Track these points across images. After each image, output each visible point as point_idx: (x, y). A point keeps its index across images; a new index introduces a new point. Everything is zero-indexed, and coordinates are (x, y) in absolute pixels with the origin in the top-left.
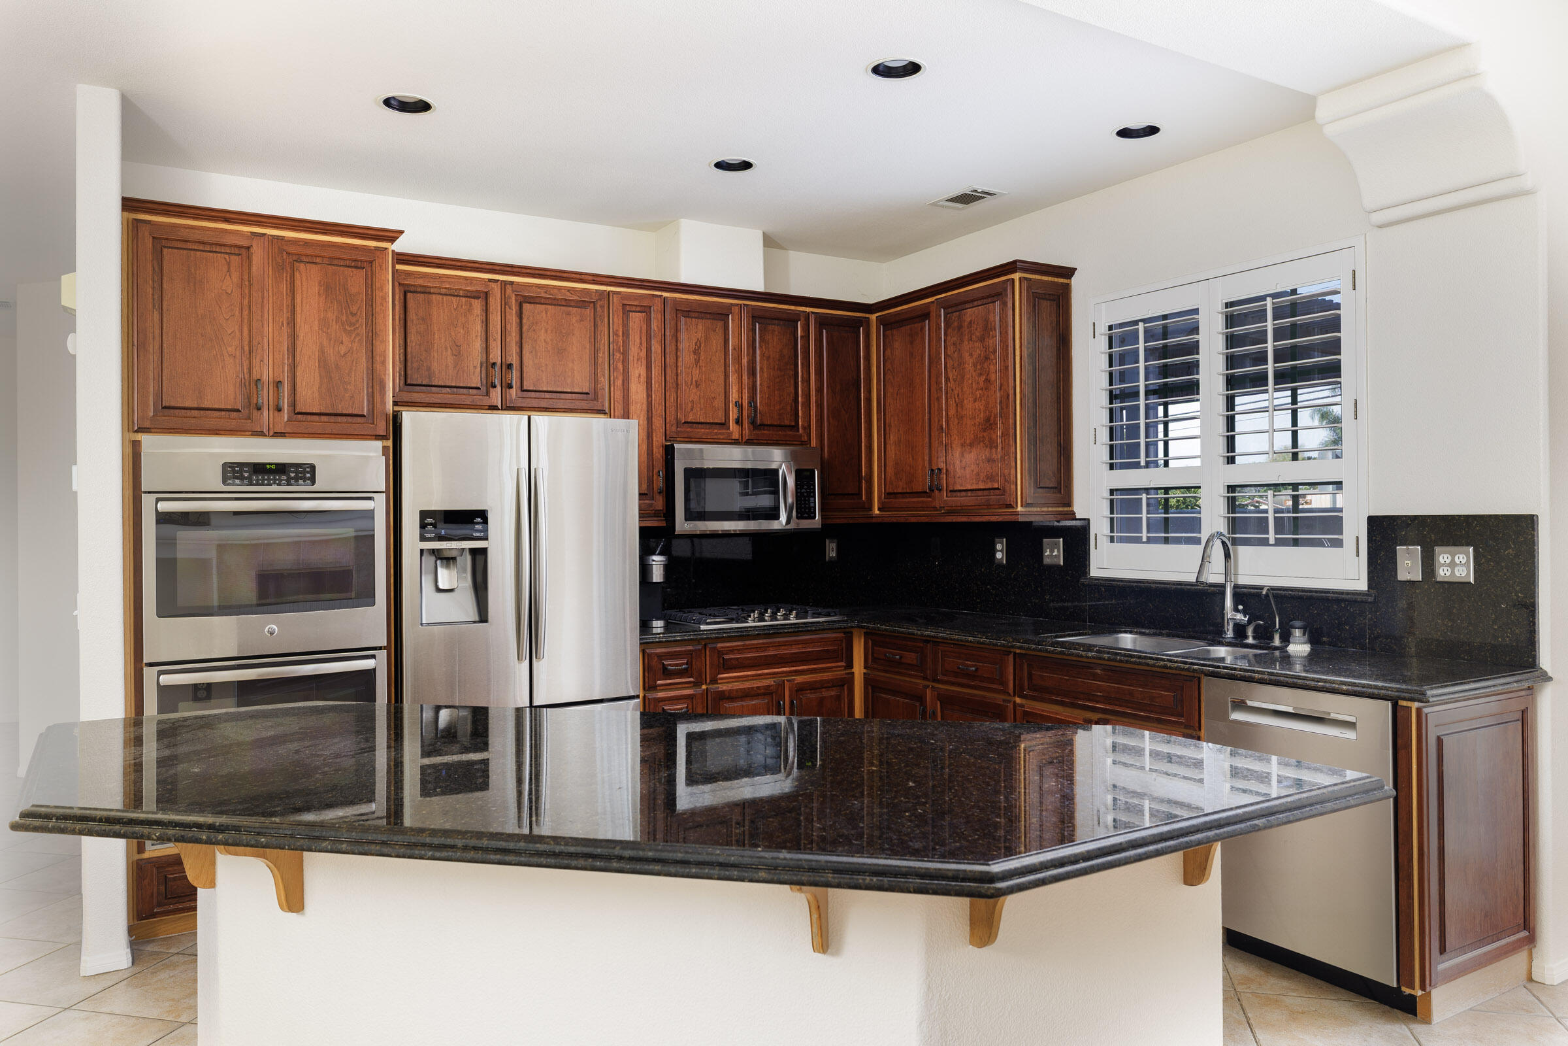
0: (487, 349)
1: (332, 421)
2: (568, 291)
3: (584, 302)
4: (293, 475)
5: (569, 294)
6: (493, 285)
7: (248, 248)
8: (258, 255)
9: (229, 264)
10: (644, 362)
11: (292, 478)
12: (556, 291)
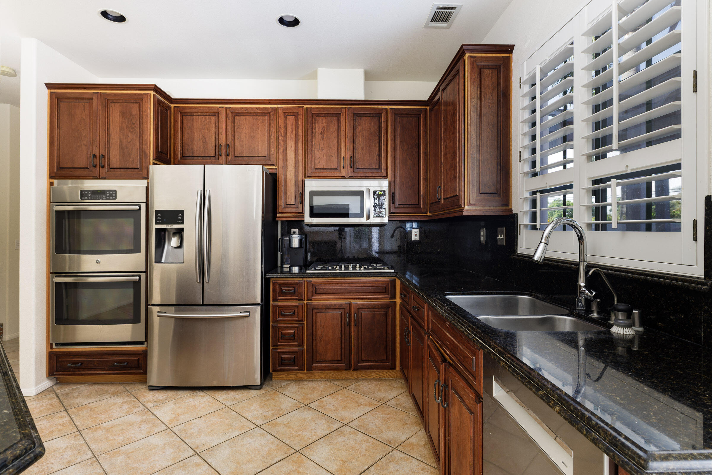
0: (218, 139)
1: (126, 171)
2: (256, 109)
3: (265, 113)
4: (108, 195)
5: (257, 110)
6: (221, 109)
7: (92, 99)
8: (95, 102)
9: (84, 106)
10: (294, 140)
11: (108, 196)
12: (250, 109)
